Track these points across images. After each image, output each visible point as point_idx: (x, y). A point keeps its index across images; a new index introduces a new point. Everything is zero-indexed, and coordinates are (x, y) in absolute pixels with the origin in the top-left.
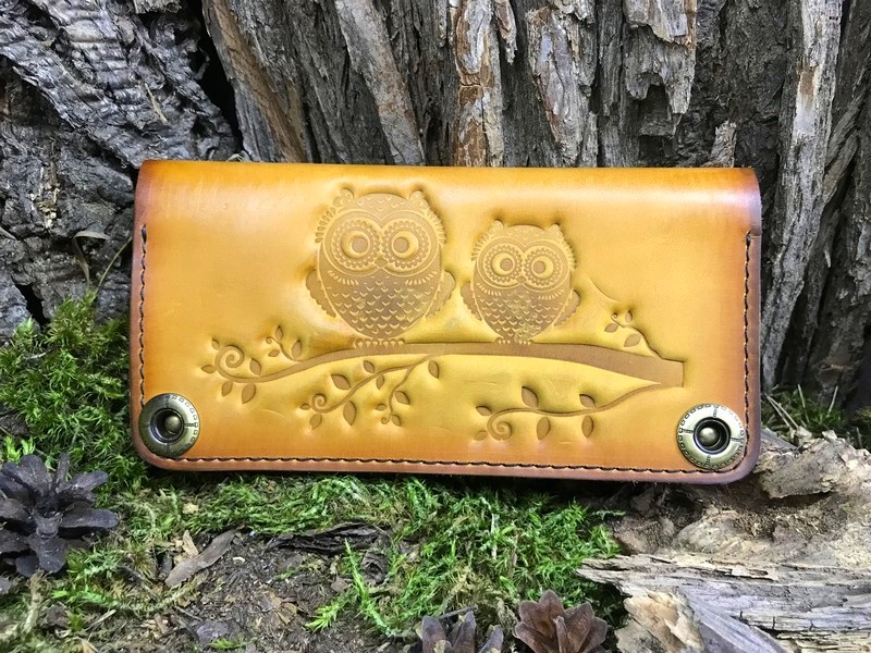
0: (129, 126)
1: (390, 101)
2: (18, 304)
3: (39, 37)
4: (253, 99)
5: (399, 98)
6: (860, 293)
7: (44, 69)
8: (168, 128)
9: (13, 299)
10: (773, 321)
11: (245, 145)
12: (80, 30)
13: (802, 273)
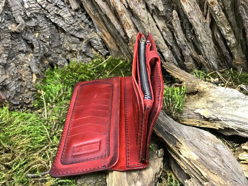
0: (76, 30)
1: (112, 18)
4: (95, 21)
13: (212, 40)
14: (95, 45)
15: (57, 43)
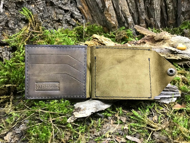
0: (63, 4)
6: (171, 9)
8: (67, 3)
9: (53, 29)
10: (157, 16)
11: (77, 4)
13: (160, 7)
14: (76, 16)
15: (47, 14)
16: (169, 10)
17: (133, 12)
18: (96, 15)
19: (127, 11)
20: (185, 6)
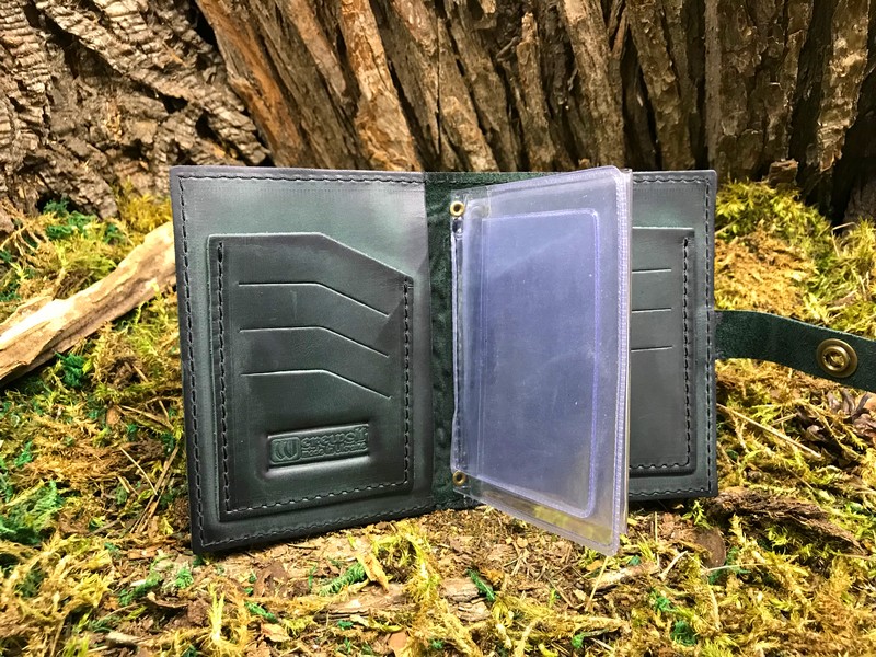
0: (155, 68)
1: (307, 26)
2: (108, 194)
3: (91, 19)
4: (227, 37)
5: (312, 24)
7: (97, 38)
8: (180, 65)
9: (105, 191)
11: (228, 69)
12: (113, 9)
13: (621, 113)
14: (224, 128)
15: (74, 117)
16: (665, 126)
17: (498, 129)
18: (319, 127)
19: (464, 120)
20: (736, 114)
